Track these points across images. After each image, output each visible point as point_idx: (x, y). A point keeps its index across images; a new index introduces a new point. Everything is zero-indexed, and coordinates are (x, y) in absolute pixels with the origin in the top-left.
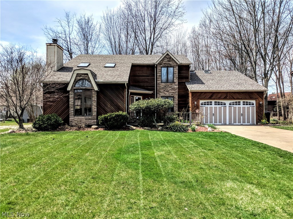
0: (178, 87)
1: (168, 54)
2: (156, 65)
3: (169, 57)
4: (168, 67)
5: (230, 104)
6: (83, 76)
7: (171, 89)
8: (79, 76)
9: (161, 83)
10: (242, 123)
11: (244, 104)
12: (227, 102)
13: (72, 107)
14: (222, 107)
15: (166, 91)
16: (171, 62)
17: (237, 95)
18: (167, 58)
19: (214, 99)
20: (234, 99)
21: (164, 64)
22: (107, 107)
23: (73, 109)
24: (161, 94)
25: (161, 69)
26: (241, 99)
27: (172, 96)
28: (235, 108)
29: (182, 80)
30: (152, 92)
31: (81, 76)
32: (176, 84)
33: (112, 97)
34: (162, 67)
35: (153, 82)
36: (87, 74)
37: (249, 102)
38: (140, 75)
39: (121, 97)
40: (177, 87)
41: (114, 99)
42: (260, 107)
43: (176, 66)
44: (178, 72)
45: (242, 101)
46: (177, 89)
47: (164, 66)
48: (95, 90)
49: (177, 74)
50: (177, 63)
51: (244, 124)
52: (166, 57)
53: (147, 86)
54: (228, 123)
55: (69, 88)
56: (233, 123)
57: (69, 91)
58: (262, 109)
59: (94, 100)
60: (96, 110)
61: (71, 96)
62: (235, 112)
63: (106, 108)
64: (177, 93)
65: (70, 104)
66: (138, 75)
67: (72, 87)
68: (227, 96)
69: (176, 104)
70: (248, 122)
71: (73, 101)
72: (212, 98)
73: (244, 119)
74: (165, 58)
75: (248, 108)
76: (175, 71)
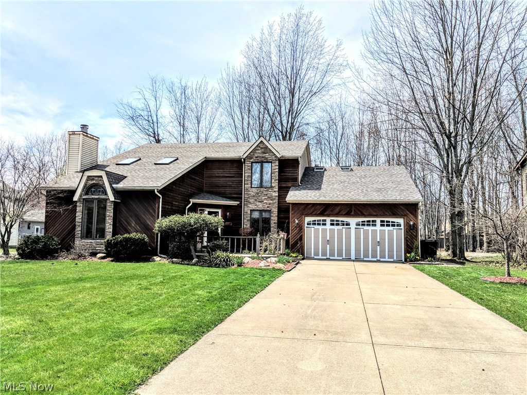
0: (279, 195)
1: (262, 141)
2: (243, 160)
3: (264, 146)
4: (262, 163)
5: (358, 224)
6: (97, 179)
7: (266, 197)
8: (91, 180)
9: (251, 187)
10: (378, 258)
11: (382, 225)
12: (353, 221)
13: (79, 226)
14: (344, 229)
15: (259, 202)
16: (267, 154)
17: (369, 209)
18: (262, 148)
19: (328, 216)
20: (363, 215)
21: (256, 157)
22: (130, 225)
23: (80, 229)
24: (250, 205)
25: (252, 165)
26: (377, 216)
27: (268, 209)
28: (366, 232)
29: (287, 183)
30: (238, 203)
31: (93, 180)
32: (275, 190)
33: (138, 210)
34: (252, 163)
35: (239, 186)
36: (101, 177)
37: (392, 222)
38: (220, 175)
39: (151, 211)
40: (277, 194)
41: (141, 213)
42: (411, 231)
43: (276, 160)
44: (279, 170)
45: (378, 220)
46: (277, 198)
47: (256, 161)
48: (111, 200)
49: (277, 173)
50: (276, 157)
51: (382, 260)
52: (260, 147)
53: (231, 194)
54: (353, 257)
55: (76, 198)
56: (362, 257)
57: (76, 202)
58: (415, 234)
59: (109, 216)
60: (111, 230)
61: (78, 209)
62: (366, 239)
63: (129, 227)
64: (276, 205)
65: (76, 220)
66: (217, 175)
67: (81, 196)
68: (352, 211)
69: (274, 223)
70: (391, 256)
71: (81, 216)
72: (325, 214)
73: (382, 251)
74: (258, 148)
75: (390, 233)
76: (274, 169)
